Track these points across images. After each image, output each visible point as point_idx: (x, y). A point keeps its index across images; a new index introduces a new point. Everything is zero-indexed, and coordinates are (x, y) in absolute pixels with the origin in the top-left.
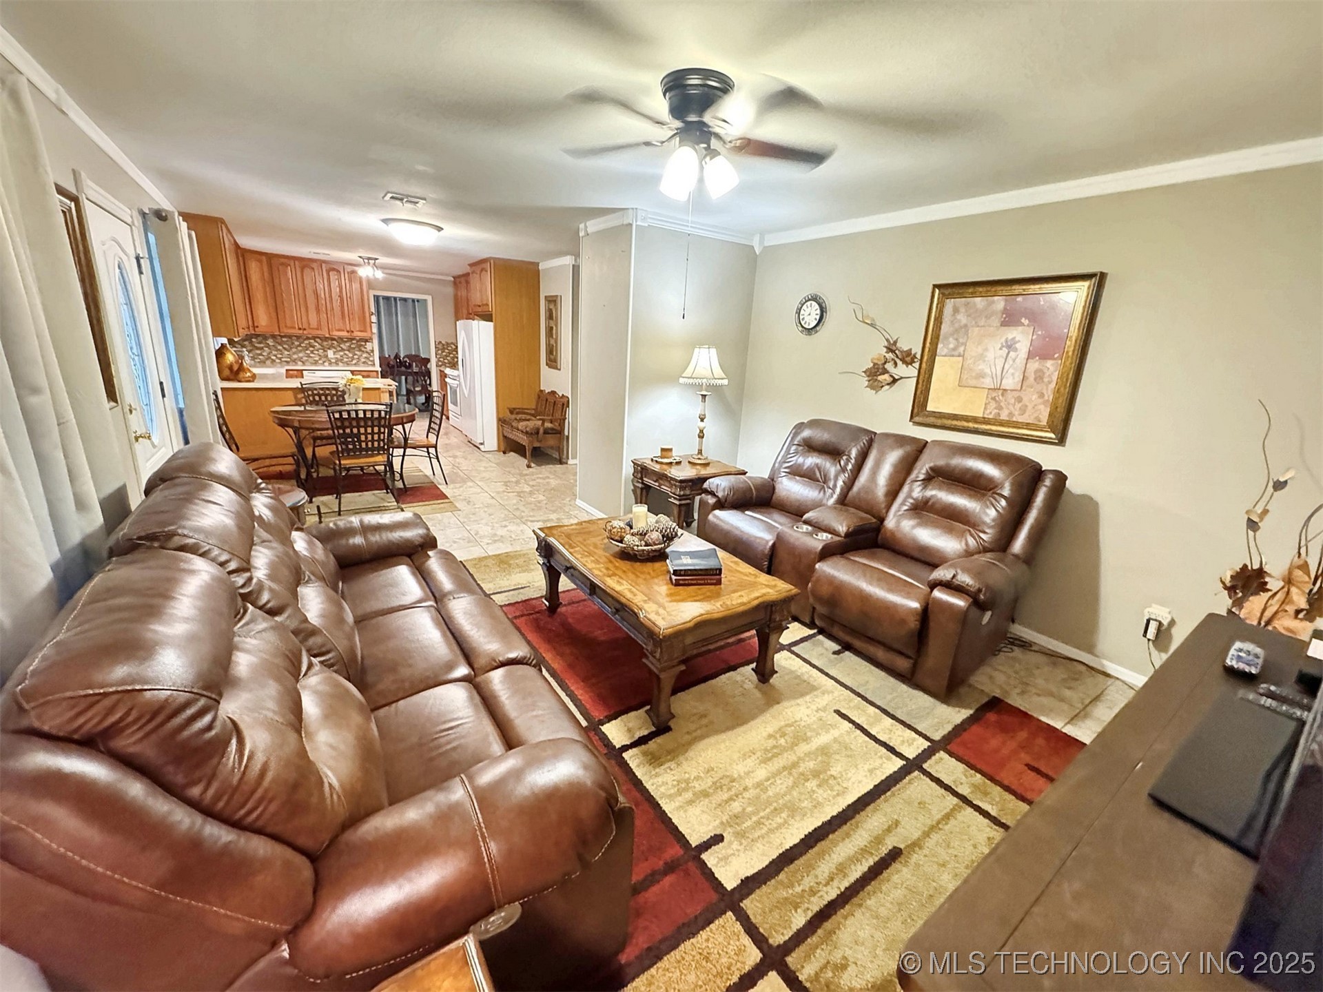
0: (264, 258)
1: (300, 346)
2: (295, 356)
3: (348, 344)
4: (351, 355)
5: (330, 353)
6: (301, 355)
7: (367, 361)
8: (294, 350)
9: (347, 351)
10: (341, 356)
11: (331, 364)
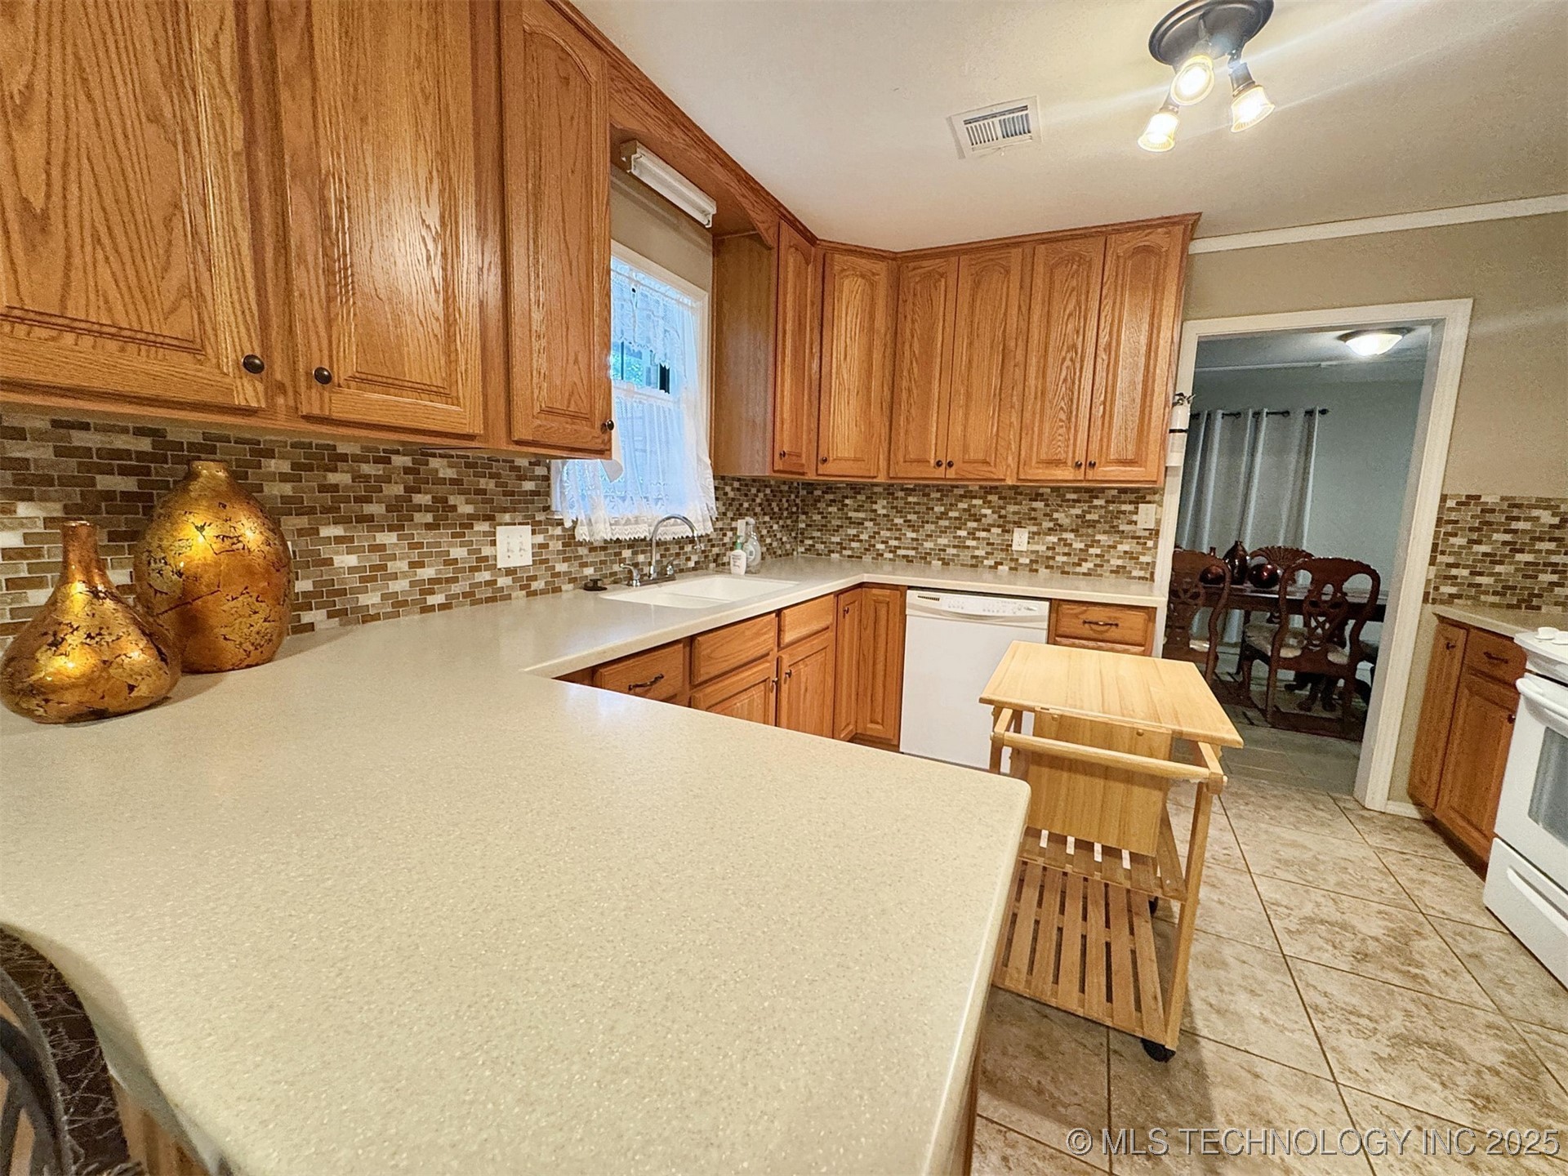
0: (880, 267)
2: (928, 545)
3: (1076, 511)
4: (1078, 545)
5: (1020, 539)
6: (943, 541)
7: (1129, 564)
8: (929, 527)
9: (1072, 531)
10: (1048, 548)
11: (1016, 569)
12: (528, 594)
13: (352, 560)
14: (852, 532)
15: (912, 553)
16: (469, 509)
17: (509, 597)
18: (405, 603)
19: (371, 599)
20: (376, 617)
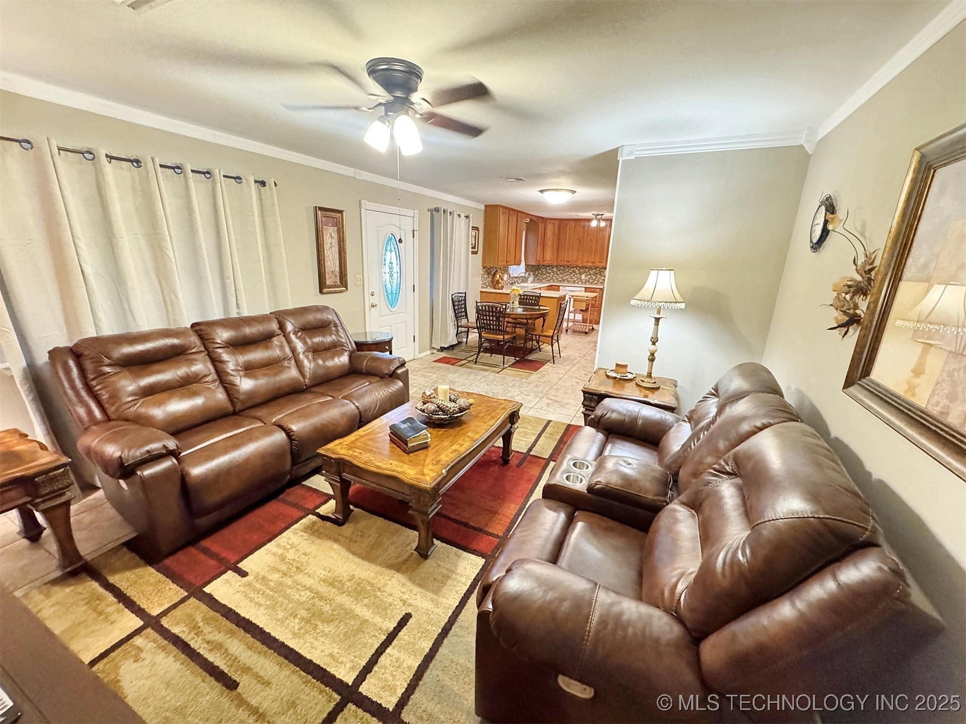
0: (557, 222)
1: (568, 271)
2: (565, 278)
3: (594, 271)
4: (594, 278)
5: (583, 277)
6: (568, 277)
8: (565, 274)
9: (593, 275)
10: (588, 278)
11: (582, 283)
14: (548, 275)
15: (561, 279)
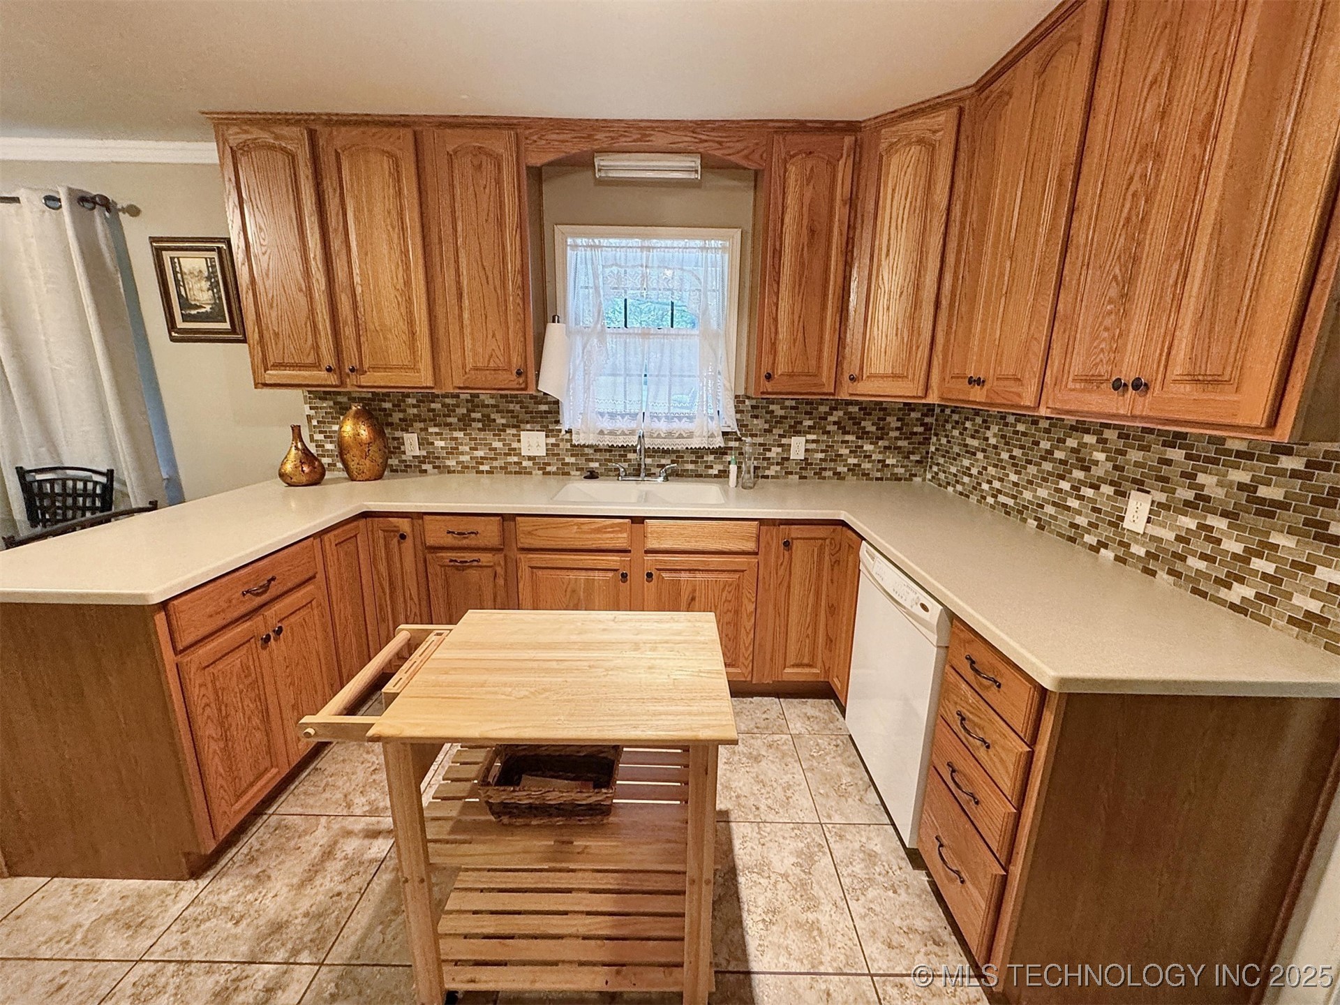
3: (1240, 476)
4: (1233, 546)
5: (1137, 510)
8: (1032, 469)
9: (1225, 514)
10: (1179, 538)
11: (1124, 561)
12: (544, 474)
13: (442, 444)
14: (966, 463)
15: (1011, 502)
16: (504, 421)
17: (530, 473)
18: (467, 467)
19: (451, 463)
20: (454, 472)
